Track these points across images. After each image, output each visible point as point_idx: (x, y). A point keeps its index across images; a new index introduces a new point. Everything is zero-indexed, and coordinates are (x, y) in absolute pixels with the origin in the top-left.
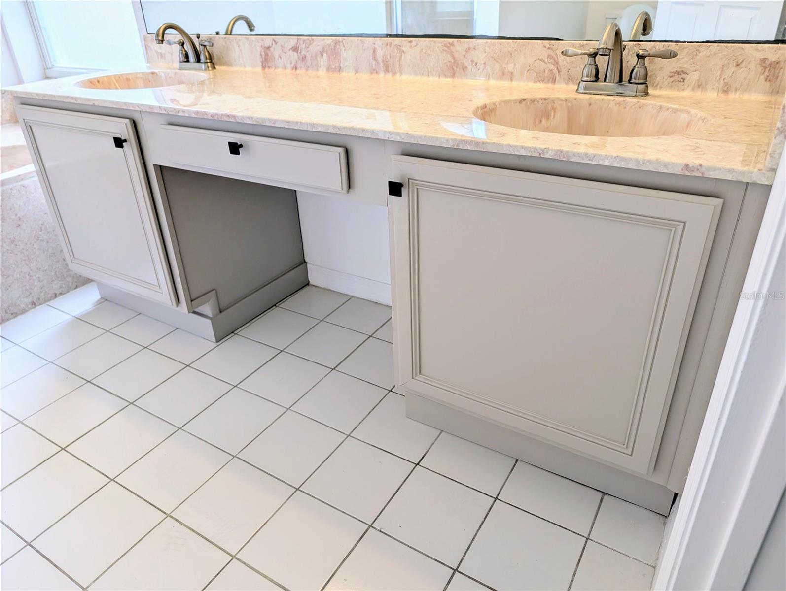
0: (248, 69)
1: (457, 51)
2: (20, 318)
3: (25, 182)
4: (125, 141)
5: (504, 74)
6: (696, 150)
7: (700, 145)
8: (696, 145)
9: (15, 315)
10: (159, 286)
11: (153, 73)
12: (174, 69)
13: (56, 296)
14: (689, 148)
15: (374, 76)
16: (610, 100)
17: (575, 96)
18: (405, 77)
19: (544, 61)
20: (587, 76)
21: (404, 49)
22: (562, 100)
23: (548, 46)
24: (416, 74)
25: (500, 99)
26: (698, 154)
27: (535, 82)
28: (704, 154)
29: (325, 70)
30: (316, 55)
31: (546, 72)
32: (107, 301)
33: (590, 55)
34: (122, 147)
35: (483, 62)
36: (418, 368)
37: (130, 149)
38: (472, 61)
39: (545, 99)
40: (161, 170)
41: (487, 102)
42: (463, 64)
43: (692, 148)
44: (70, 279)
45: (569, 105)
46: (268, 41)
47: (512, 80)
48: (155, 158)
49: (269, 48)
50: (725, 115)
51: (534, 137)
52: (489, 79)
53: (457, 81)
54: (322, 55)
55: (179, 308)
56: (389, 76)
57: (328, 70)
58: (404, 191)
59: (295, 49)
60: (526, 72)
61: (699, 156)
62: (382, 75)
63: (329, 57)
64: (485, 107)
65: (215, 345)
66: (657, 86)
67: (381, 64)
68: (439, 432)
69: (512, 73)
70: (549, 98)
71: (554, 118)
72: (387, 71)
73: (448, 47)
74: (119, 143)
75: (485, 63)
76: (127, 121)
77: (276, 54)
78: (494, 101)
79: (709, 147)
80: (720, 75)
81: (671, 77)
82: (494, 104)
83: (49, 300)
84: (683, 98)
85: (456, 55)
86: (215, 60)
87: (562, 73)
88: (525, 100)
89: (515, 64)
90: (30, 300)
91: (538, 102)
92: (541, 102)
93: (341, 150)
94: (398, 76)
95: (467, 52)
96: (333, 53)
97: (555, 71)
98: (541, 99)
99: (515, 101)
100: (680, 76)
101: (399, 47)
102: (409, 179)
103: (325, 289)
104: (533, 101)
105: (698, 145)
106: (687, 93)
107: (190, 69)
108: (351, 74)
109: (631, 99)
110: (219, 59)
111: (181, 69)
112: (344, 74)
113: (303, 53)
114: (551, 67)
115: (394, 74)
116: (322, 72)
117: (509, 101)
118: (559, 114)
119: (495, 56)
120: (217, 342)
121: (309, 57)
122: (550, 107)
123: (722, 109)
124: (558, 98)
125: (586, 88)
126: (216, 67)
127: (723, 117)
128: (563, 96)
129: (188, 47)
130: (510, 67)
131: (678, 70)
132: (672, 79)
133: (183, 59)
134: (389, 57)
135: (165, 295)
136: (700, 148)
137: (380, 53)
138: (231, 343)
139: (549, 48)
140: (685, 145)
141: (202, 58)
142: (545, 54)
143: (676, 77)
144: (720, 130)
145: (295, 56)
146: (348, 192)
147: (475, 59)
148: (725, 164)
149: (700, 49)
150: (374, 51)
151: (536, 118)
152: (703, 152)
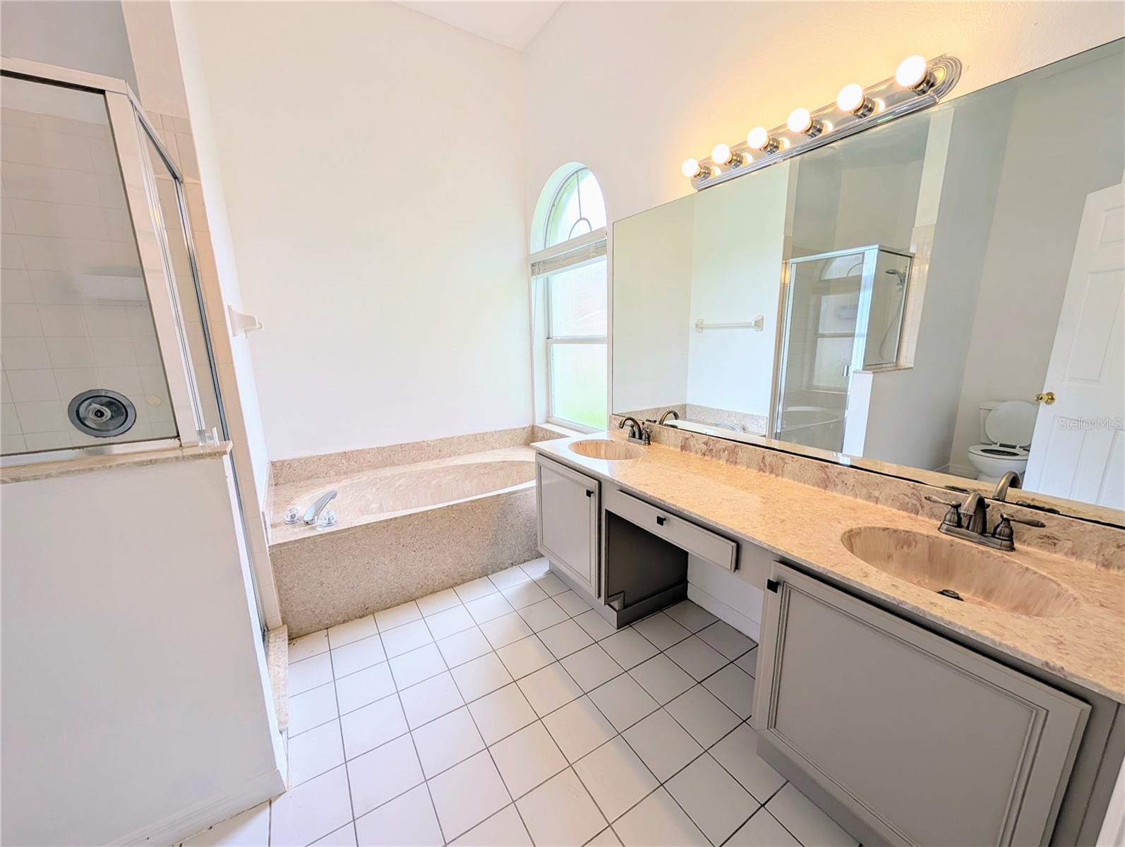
0: (672, 448)
1: (831, 472)
2: (503, 571)
3: (527, 492)
4: (593, 492)
5: (870, 497)
6: (1060, 647)
7: (1065, 639)
8: (1060, 638)
9: (502, 569)
10: (590, 582)
11: (612, 441)
12: (624, 439)
13: (525, 561)
14: (1052, 641)
15: (761, 473)
16: (973, 547)
17: (936, 535)
18: (785, 480)
19: (907, 496)
20: (950, 521)
21: (787, 461)
22: (923, 536)
23: (912, 486)
24: (794, 480)
25: (866, 525)
26: (1061, 653)
27: (899, 510)
28: (1067, 654)
29: (725, 461)
30: (720, 450)
31: (910, 504)
32: (553, 573)
33: (953, 506)
34: (590, 496)
35: (852, 484)
36: (773, 723)
37: (594, 498)
38: (843, 482)
39: (907, 532)
40: (609, 513)
41: (854, 527)
42: (834, 481)
43: (1055, 642)
44: (534, 552)
45: (931, 541)
46: (688, 435)
47: (877, 503)
48: (607, 506)
49: (688, 439)
50: (1100, 601)
51: (894, 585)
52: (856, 497)
53: (829, 493)
54: (724, 451)
55: (599, 600)
56: (773, 476)
57: (727, 461)
58: (779, 589)
59: (706, 443)
60: (890, 501)
61: (1062, 655)
62: (767, 474)
63: (729, 454)
64: (852, 531)
65: (616, 631)
66: (1024, 542)
67: (768, 467)
68: (786, 781)
69: (877, 498)
70: (911, 532)
71: (915, 547)
72: (771, 472)
73: (824, 468)
74: (589, 493)
75: (854, 486)
76: (597, 482)
77: (692, 444)
78: (860, 526)
79: (1075, 645)
80: (1099, 550)
81: (1041, 538)
82: (860, 529)
83: (521, 563)
84: (1055, 563)
85: (829, 474)
86: (651, 438)
87: (925, 509)
88: (888, 529)
89: (881, 493)
90: (511, 562)
91: (901, 533)
92: (903, 533)
93: (734, 544)
94: (780, 478)
95: (838, 474)
96: (733, 452)
97: (918, 505)
98: (904, 531)
99: (879, 529)
100: (1051, 541)
101: (783, 459)
102: (784, 582)
103: (698, 606)
104: (895, 531)
105: (1062, 639)
106: (1058, 557)
107: (634, 442)
108: (744, 468)
109: (996, 552)
110: (653, 438)
111: (629, 441)
112: (738, 467)
113: (711, 447)
114: (915, 502)
115: (777, 475)
116: (722, 462)
117: (874, 528)
118: (920, 545)
119: (864, 483)
120: (618, 628)
121: (714, 451)
122: (912, 538)
123: (1099, 590)
124: (920, 534)
125: (947, 530)
126: (651, 443)
127: (1098, 604)
128: (924, 532)
129: (636, 429)
130: (877, 494)
131: (1048, 535)
132: (1042, 541)
133: (631, 435)
134: (774, 463)
135: (593, 590)
136: (1064, 644)
137: (768, 460)
138: (627, 633)
139: (913, 488)
140: (1048, 636)
141: (643, 437)
142: (909, 492)
143: (1046, 540)
144: (1092, 622)
145: (704, 447)
146: (735, 571)
147: (846, 481)
148: (1091, 675)
149: (1073, 523)
150: (764, 458)
151: (898, 544)
152: (1067, 652)
